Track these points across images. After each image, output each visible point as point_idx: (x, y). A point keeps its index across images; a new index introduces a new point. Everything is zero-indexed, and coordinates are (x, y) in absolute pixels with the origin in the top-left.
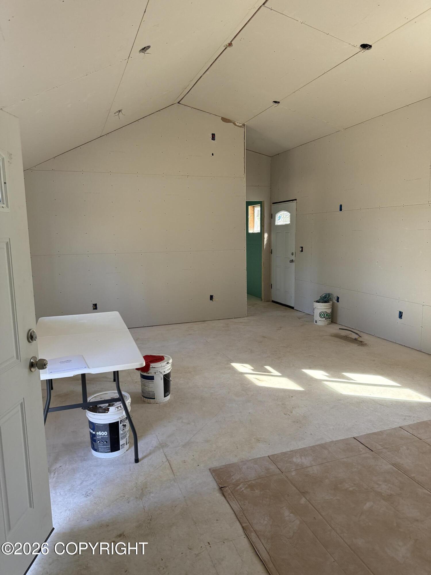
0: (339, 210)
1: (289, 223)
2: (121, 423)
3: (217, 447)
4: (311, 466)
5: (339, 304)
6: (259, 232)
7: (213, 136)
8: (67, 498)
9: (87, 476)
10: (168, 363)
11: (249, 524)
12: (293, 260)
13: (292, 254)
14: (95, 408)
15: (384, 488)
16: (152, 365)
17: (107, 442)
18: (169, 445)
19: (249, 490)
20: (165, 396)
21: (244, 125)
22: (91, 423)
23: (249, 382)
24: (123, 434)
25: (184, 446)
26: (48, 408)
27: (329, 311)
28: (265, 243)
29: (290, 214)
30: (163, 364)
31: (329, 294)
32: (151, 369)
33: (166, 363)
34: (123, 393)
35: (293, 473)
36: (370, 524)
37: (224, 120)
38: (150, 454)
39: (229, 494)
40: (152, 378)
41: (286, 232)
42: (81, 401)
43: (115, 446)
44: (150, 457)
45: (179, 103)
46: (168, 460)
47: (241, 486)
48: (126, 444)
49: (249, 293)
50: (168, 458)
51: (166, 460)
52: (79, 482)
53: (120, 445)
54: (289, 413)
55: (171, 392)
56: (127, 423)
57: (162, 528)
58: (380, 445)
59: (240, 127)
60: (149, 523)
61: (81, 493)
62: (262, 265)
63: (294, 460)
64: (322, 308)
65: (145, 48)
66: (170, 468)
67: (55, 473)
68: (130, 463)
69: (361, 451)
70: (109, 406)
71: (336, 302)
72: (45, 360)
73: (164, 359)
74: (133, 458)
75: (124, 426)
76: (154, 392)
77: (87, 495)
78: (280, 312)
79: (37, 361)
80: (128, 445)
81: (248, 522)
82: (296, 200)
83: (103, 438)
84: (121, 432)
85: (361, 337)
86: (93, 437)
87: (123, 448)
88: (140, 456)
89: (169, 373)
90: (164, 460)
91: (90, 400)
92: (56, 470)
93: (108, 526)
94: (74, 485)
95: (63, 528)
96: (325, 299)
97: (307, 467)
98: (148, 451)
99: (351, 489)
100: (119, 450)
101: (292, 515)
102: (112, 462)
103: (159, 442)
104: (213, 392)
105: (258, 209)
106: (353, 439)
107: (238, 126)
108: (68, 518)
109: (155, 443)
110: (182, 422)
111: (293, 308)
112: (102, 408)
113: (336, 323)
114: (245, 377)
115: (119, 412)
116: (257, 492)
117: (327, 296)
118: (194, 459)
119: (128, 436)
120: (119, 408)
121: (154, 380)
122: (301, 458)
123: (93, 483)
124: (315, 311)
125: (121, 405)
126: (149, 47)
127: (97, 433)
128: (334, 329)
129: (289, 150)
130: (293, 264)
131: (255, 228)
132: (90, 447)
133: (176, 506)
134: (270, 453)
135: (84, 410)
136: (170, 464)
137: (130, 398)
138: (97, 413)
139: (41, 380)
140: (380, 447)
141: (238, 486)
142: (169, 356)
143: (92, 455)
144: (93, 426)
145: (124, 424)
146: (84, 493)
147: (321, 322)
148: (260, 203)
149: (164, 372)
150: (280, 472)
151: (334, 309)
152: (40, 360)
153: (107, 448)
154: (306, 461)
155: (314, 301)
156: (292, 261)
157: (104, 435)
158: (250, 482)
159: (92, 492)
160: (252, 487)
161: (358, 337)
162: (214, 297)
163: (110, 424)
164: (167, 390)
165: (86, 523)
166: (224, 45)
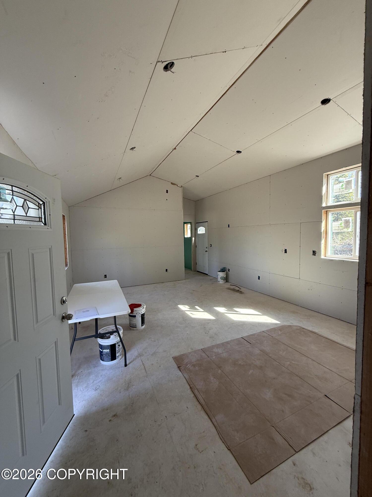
0: (228, 227)
1: (204, 232)
2: (117, 344)
3: (170, 354)
4: (222, 353)
5: (230, 273)
6: (190, 237)
7: (167, 191)
8: (84, 393)
9: (97, 377)
10: (143, 308)
11: (193, 385)
12: (207, 251)
13: (207, 248)
14: (103, 336)
15: (258, 363)
16: (135, 309)
17: (109, 356)
18: (144, 355)
19: (193, 367)
20: (142, 326)
21: (182, 186)
22: (100, 345)
23: (188, 316)
24: (118, 350)
25: (152, 355)
26: (75, 338)
27: (225, 276)
28: (193, 242)
29: (205, 229)
30: (140, 308)
31: (225, 268)
32: (134, 311)
33: (142, 308)
34: (118, 326)
35: (214, 357)
36: (253, 381)
37: (172, 184)
38: (133, 360)
39: (183, 370)
40: (135, 316)
41: (203, 237)
42: (95, 334)
43: (113, 357)
44: (133, 363)
45: (150, 175)
46: (143, 364)
47: (188, 365)
48: (120, 355)
49: (186, 267)
50: (143, 362)
51: (142, 364)
52: (92, 381)
53: (117, 356)
54: (207, 332)
55: (145, 323)
56: (120, 344)
57: (139, 409)
58: (254, 340)
59: (180, 187)
60: (132, 406)
61: (93, 388)
62: (192, 253)
63: (214, 350)
64: (221, 274)
65: (133, 148)
66: (144, 368)
67: (78, 377)
68: (122, 367)
69: (245, 344)
70: (110, 335)
71: (228, 271)
72: (71, 314)
73: (141, 306)
74: (124, 364)
75: (119, 345)
76: (136, 324)
77: (96, 389)
78: (201, 277)
79: (67, 315)
80: (121, 356)
81: (193, 384)
82: (207, 222)
83: (107, 353)
84: (117, 349)
85: (241, 289)
86: (101, 353)
87: (118, 358)
88: (127, 363)
89: (144, 313)
90: (141, 364)
91: (100, 331)
92: (79, 374)
93: (107, 409)
94: (89, 384)
95: (80, 413)
96: (223, 270)
97: (220, 354)
98: (132, 359)
99: (242, 364)
100: (116, 359)
101: (214, 379)
102: (111, 367)
103: (139, 353)
104: (168, 322)
105: (189, 225)
106: (241, 338)
107: (179, 187)
108: (84, 406)
109: (136, 354)
110: (151, 340)
111: (207, 274)
112: (106, 336)
113: (228, 282)
114: (185, 313)
115: (116, 338)
116: (197, 368)
117: (224, 269)
118: (158, 362)
119: (121, 350)
120: (116, 336)
121: (136, 317)
122: (217, 349)
123: (100, 381)
124: (218, 276)
125: (117, 334)
126: (135, 147)
127: (104, 351)
128: (228, 285)
129: (203, 199)
130: (207, 252)
131: (188, 234)
132: (100, 358)
133: (147, 393)
134: (202, 347)
135: (96, 338)
136: (144, 367)
137: (122, 329)
138: (103, 339)
139: (69, 323)
140: (254, 342)
141: (187, 365)
142: (144, 304)
143: (101, 363)
144: (101, 347)
145: (119, 344)
146: (95, 388)
147: (221, 282)
148: (190, 223)
149: (142, 313)
150: (207, 357)
151: (227, 275)
152: (69, 314)
153: (109, 359)
154: (220, 351)
155: (218, 271)
157: (107, 352)
158: (193, 363)
159: (99, 387)
160: (194, 366)
161: (239, 289)
162: (168, 270)
163: (111, 345)
164: (143, 323)
165: (94, 409)
166: (172, 148)
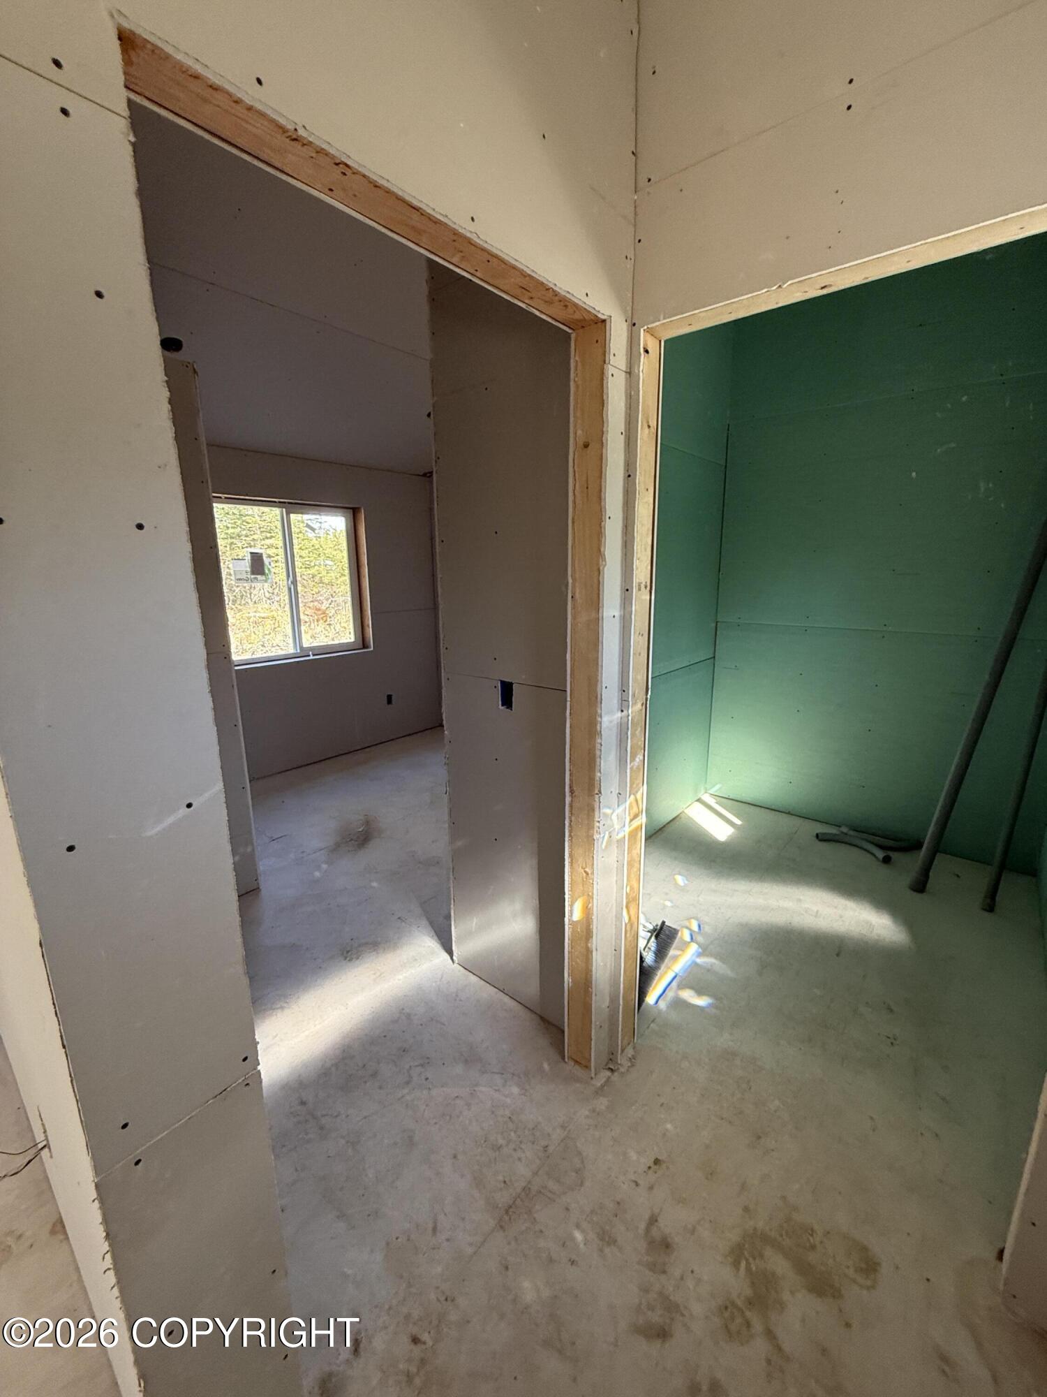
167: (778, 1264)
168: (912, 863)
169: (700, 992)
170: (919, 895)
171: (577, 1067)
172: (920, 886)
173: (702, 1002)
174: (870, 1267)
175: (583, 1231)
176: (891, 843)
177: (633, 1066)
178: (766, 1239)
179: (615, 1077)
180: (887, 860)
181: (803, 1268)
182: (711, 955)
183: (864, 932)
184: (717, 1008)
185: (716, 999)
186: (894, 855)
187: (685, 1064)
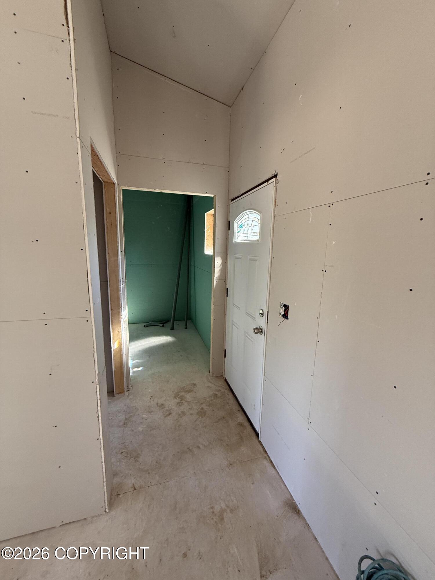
1: (258, 237)
12: (261, 328)
13: (262, 314)
28: (216, 275)
29: (259, 217)
41: (250, 260)
130: (262, 336)
156: (259, 331)
167: (183, 394)
168: (169, 325)
169: (138, 367)
170: (173, 331)
171: (120, 395)
172: (172, 329)
173: (141, 369)
174: (195, 385)
175: (144, 415)
176: (163, 322)
177: (133, 387)
178: (178, 392)
179: (130, 391)
180: (163, 326)
181: (186, 392)
182: (135, 360)
183: (166, 341)
184: (145, 368)
185: (143, 367)
186: (165, 324)
187: (145, 380)
